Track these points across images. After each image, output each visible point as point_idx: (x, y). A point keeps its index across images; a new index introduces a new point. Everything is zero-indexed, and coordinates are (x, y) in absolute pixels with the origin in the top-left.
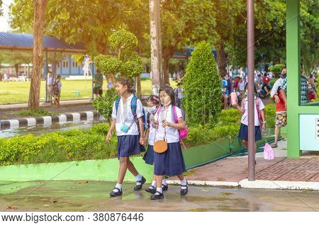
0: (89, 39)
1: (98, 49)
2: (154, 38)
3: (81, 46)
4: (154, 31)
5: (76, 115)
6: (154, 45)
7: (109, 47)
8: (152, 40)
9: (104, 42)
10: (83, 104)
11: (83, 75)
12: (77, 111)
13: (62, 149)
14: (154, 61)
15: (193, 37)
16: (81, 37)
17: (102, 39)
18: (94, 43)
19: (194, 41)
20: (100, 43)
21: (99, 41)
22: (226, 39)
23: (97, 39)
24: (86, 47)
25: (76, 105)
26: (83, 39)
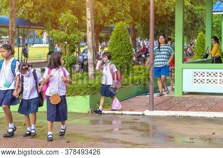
0: (47, 20)
1: (52, 26)
2: (89, 19)
3: (41, 25)
4: (89, 14)
5: (38, 70)
6: (89, 24)
7: (59, 25)
8: (87, 21)
9: (56, 22)
10: (42, 63)
11: (42, 43)
12: (39, 67)
14: (89, 34)
15: (115, 19)
16: (41, 18)
17: (55, 20)
18: (49, 22)
19: (115, 21)
20: (53, 23)
21: (53, 21)
22: (136, 20)
23: (51, 20)
24: (45, 25)
25: (38, 63)
26: (42, 20)
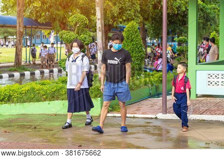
0: (54, 19)
1: (60, 26)
2: (99, 19)
3: (48, 25)
4: (99, 14)
6: (99, 24)
7: (67, 25)
8: (97, 20)
9: (64, 21)
11: (50, 44)
14: (99, 35)
15: (124, 19)
16: (49, 18)
17: (63, 20)
18: (57, 22)
19: (124, 21)
20: (61, 23)
21: (61, 21)
22: (146, 19)
23: (59, 20)
24: (52, 25)
26: (50, 20)
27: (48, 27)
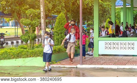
0: (14, 12)
1: (17, 16)
2: (42, 12)
4: (42, 9)
5: (9, 42)
6: (42, 15)
8: (41, 13)
9: (20, 13)
10: (11, 38)
11: (9, 26)
13: (10, 54)
14: (42, 21)
15: (55, 11)
16: (10, 11)
20: (18, 14)
21: (17, 13)
24: (12, 15)
25: (9, 38)
26: (11, 12)
27: (10, 16)
